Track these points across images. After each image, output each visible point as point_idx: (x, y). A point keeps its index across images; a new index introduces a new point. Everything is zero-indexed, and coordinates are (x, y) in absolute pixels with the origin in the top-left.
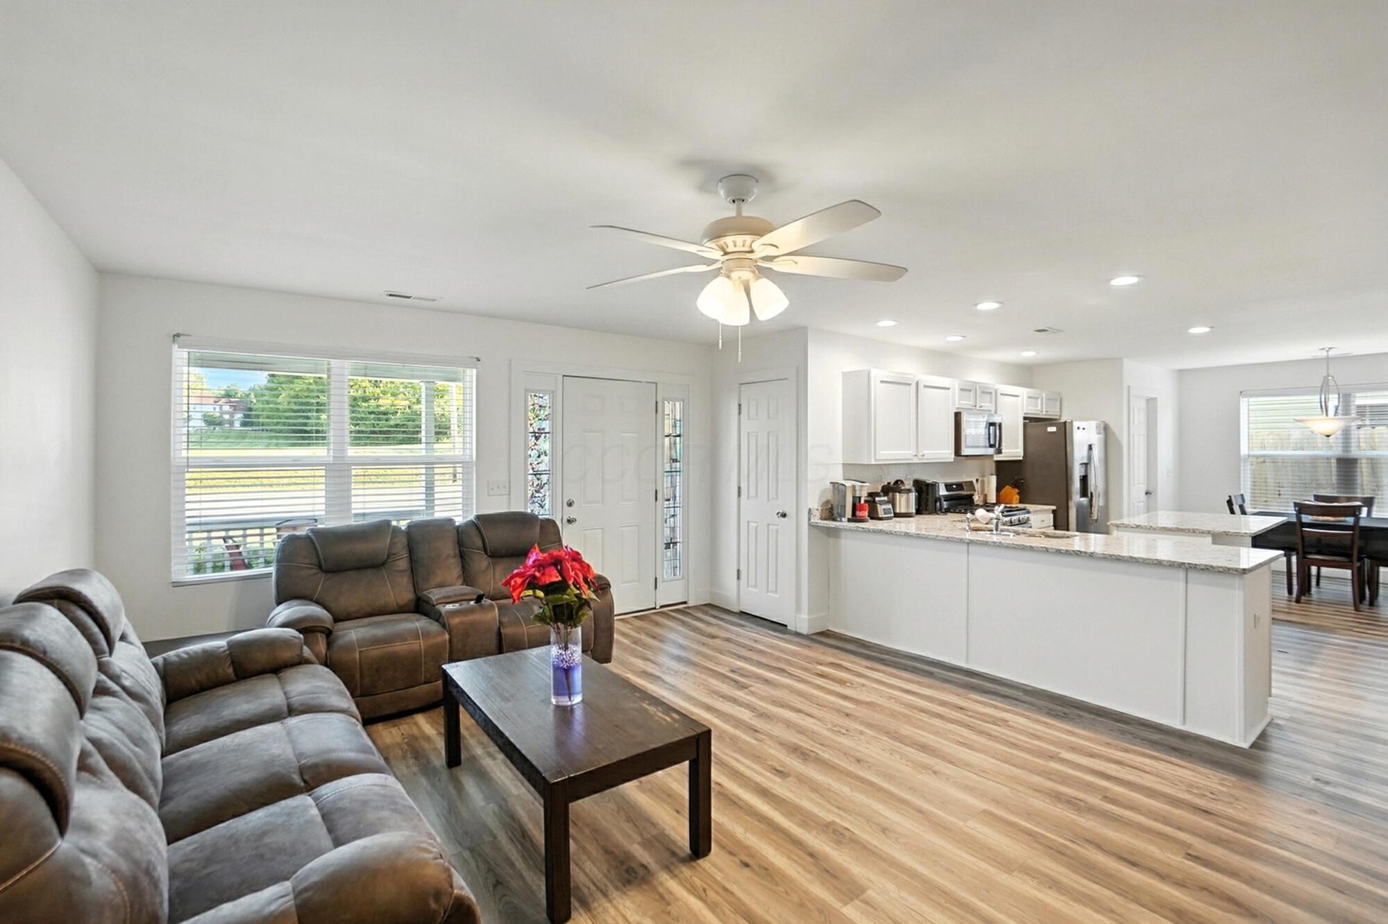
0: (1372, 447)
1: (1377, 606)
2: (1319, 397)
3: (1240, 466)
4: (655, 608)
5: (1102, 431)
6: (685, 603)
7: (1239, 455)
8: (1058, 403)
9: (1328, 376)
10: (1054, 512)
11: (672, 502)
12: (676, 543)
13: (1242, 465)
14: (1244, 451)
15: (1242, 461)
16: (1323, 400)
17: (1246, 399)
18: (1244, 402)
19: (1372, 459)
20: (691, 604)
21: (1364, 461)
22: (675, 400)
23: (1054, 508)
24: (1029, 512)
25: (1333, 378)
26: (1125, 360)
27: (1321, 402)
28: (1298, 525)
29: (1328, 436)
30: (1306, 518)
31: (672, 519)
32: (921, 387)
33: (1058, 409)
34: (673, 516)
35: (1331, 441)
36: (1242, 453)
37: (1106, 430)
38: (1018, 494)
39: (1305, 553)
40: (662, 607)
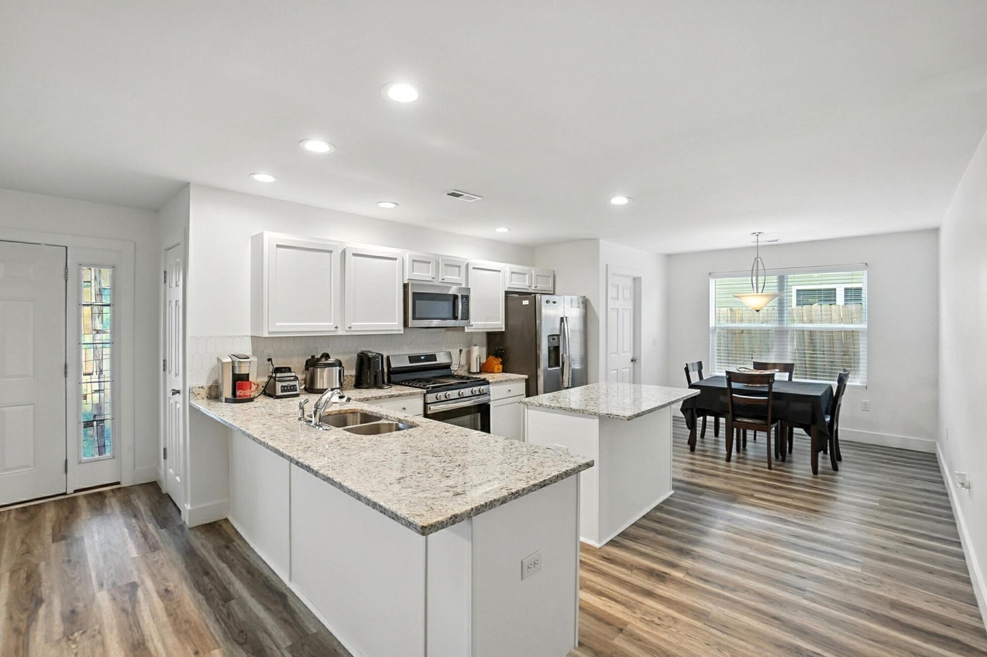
0: (811, 321)
1: (790, 462)
2: (751, 278)
3: (709, 337)
4: (65, 494)
5: (581, 305)
6: (118, 483)
7: (709, 328)
8: (551, 280)
9: (758, 257)
10: (527, 380)
11: (95, 377)
12: (103, 421)
13: (710, 335)
14: (712, 324)
15: (711, 332)
16: (754, 282)
17: (714, 280)
18: (712, 282)
19: (811, 331)
20: (123, 485)
21: (818, 334)
22: (99, 266)
23: (526, 377)
24: (488, 383)
25: (761, 259)
26: (601, 241)
27: (752, 283)
28: (729, 391)
29: (758, 311)
30: (735, 385)
31: (96, 395)
32: (349, 255)
33: (551, 285)
34: (99, 391)
35: (761, 315)
36: (711, 326)
37: (585, 303)
38: (501, 363)
39: (735, 416)
40: (76, 491)
